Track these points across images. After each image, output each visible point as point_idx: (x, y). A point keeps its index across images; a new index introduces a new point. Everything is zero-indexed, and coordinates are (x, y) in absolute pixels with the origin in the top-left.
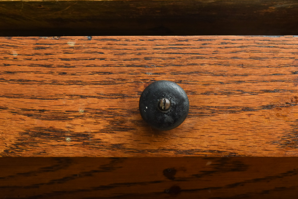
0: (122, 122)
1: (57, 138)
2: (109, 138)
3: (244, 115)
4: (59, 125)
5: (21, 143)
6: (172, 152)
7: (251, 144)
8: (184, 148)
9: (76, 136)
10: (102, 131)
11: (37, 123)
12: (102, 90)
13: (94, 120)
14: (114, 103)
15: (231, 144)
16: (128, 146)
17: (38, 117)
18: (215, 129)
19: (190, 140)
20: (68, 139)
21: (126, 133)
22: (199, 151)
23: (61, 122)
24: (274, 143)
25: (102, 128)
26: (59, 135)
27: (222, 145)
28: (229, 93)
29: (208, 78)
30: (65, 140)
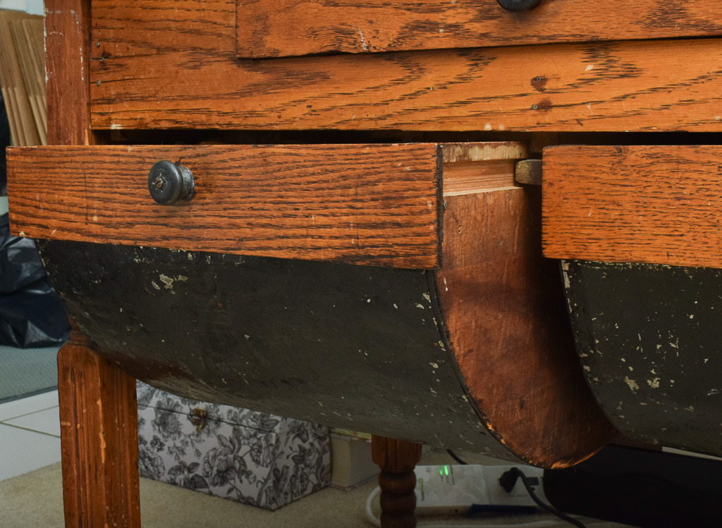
0: (489, 10)
1: (432, 30)
2: (478, 28)
4: (434, 17)
5: (401, 38)
6: (535, 38)
7: (614, 26)
8: (547, 34)
9: (449, 27)
10: (471, 21)
11: (416, 16)
13: (465, 11)
15: (593, 27)
16: (494, 35)
17: (416, 11)
18: (577, 12)
19: (553, 25)
20: (441, 30)
21: (493, 21)
22: (561, 36)
23: (435, 14)
24: (638, 22)
25: (471, 17)
26: (433, 27)
27: (585, 28)
30: (439, 32)
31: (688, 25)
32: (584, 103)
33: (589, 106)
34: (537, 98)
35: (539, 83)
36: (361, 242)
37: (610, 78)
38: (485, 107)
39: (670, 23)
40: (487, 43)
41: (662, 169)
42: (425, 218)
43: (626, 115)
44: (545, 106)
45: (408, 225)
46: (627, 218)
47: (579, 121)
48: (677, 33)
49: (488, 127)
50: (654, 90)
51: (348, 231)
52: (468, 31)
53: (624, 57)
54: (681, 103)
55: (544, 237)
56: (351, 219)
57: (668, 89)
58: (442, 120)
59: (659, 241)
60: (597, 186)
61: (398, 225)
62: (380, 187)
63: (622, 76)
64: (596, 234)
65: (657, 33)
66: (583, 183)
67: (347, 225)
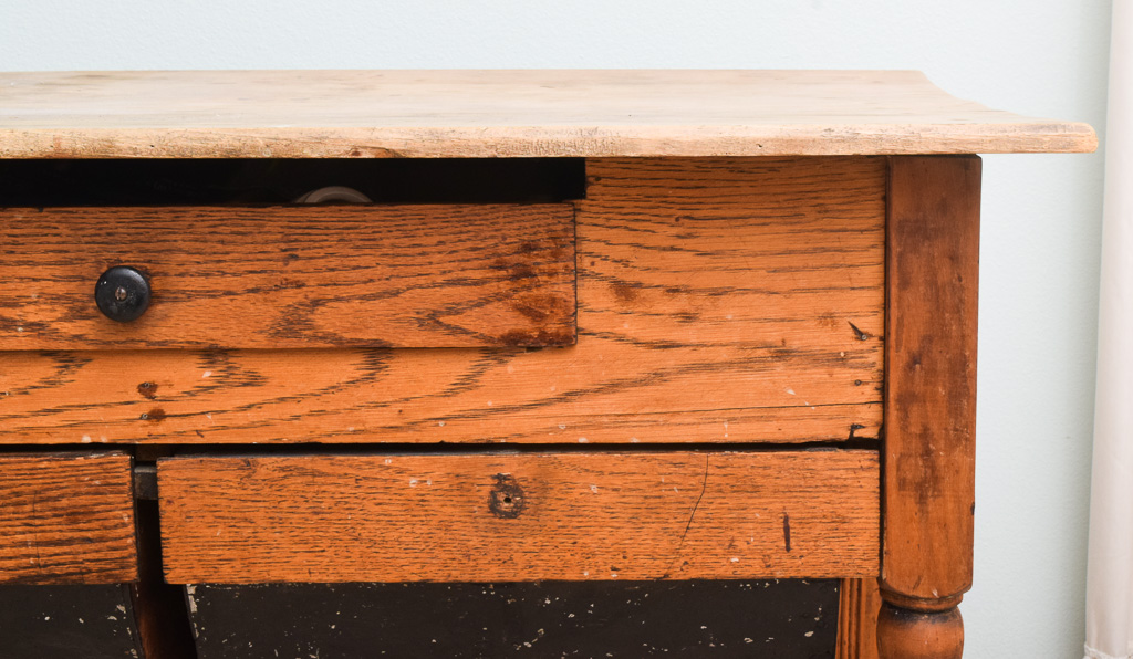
0: (83, 309)
1: (7, 328)
2: (69, 328)
3: (226, 300)
4: (9, 313)
6: (143, 343)
7: (235, 334)
8: (157, 339)
9: (30, 326)
10: (59, 320)
12: (58, 271)
13: (50, 307)
14: (73, 286)
15: (211, 334)
16: (91, 337)
18: (191, 317)
19: (164, 329)
20: (20, 329)
21: (88, 322)
22: (174, 342)
23: (10, 309)
24: (261, 332)
25: (59, 316)
26: (8, 324)
27: (202, 335)
28: (207, 275)
29: (182, 257)
30: (16, 331)
31: (315, 338)
32: (203, 413)
33: (209, 416)
34: (148, 406)
35: (148, 390)
36: (42, 561)
37: (231, 386)
38: (82, 416)
39: (297, 335)
40: (81, 346)
41: (296, 482)
42: (121, 532)
43: (252, 425)
44: (157, 416)
45: (101, 539)
46: (261, 536)
47: (199, 433)
48: (304, 344)
49: (86, 439)
50: (282, 400)
51: (24, 550)
52: (56, 331)
53: (246, 365)
54: (311, 414)
55: (165, 561)
56: (29, 537)
57: (297, 399)
58: (24, 431)
59: (298, 559)
60: (224, 503)
61: (89, 540)
62: (64, 502)
63: (245, 385)
64: (227, 554)
65: (283, 343)
66: (208, 500)
67: (24, 544)
